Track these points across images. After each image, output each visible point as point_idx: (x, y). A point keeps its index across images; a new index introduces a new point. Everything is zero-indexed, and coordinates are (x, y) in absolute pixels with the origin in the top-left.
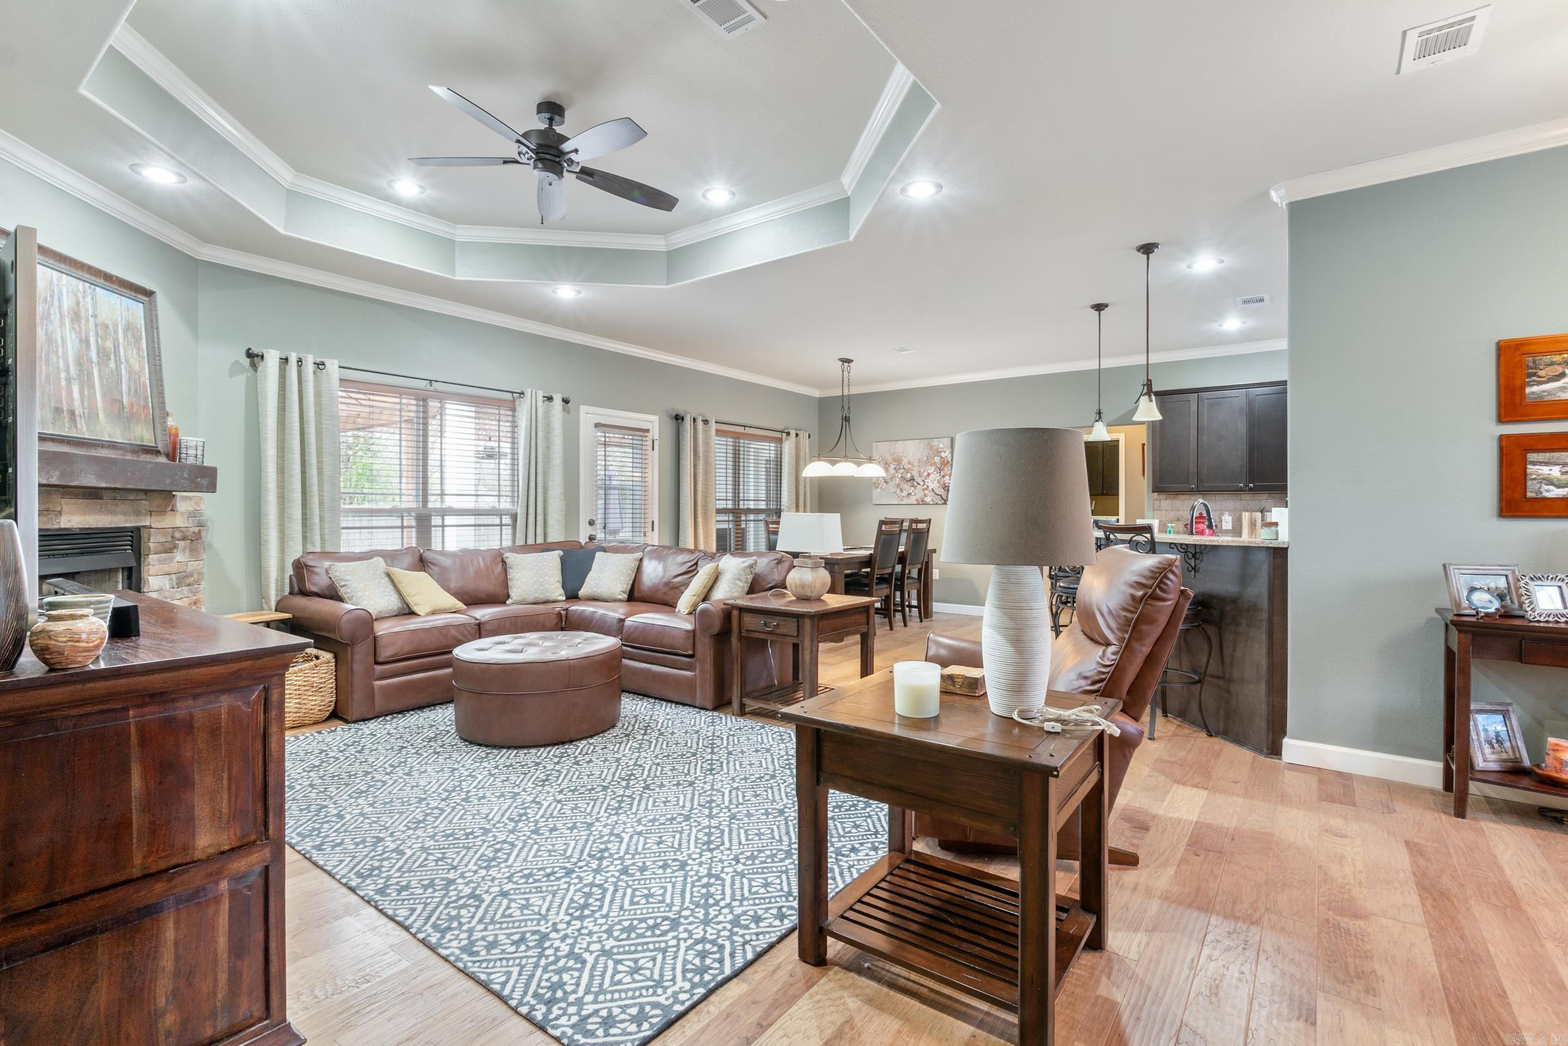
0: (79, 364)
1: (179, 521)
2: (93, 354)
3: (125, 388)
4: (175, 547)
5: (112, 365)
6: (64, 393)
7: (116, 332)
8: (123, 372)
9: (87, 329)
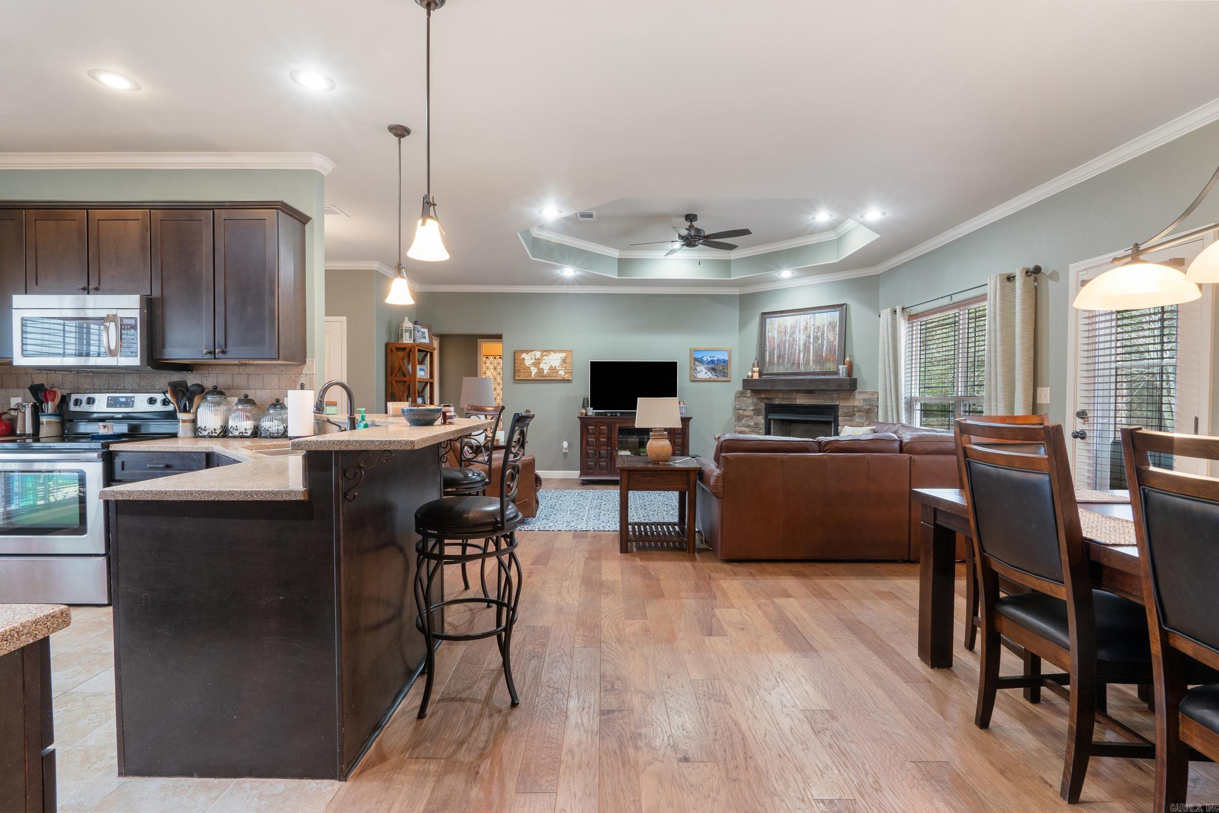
0: (805, 345)
1: (856, 403)
2: (812, 340)
3: (824, 349)
4: (854, 415)
5: (820, 341)
6: (797, 357)
7: (823, 328)
8: (825, 343)
9: (810, 332)
